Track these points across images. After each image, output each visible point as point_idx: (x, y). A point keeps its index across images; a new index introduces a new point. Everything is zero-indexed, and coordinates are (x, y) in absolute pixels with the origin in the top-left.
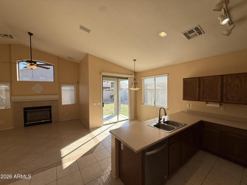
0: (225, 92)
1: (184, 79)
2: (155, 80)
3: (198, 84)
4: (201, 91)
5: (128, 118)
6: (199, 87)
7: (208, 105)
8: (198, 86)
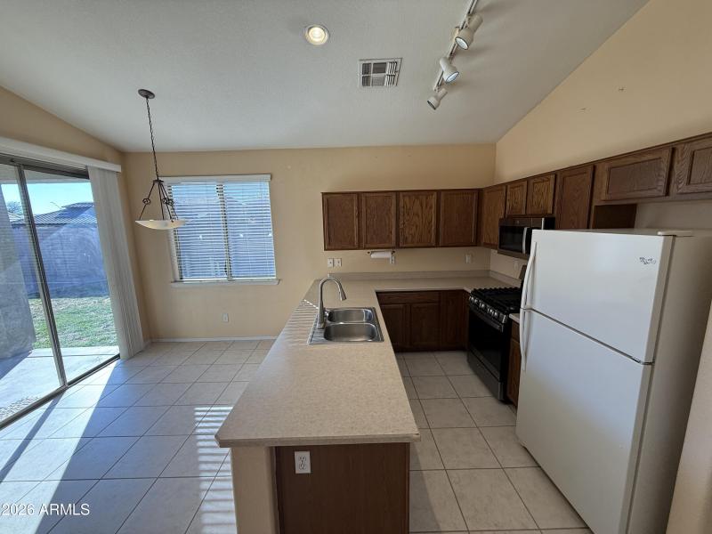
0: (401, 227)
1: (324, 194)
2: (220, 191)
3: (355, 208)
4: (363, 224)
5: (115, 350)
6: (358, 216)
7: (373, 256)
8: (355, 213)
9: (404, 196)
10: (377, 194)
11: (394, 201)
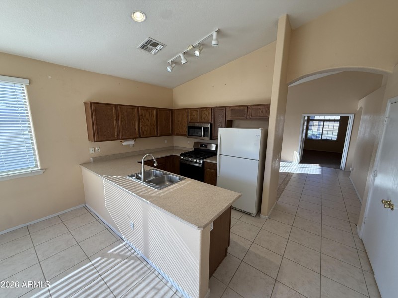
0: (141, 126)
4: (120, 124)
6: (117, 119)
9: (141, 109)
10: (127, 107)
11: (136, 111)
